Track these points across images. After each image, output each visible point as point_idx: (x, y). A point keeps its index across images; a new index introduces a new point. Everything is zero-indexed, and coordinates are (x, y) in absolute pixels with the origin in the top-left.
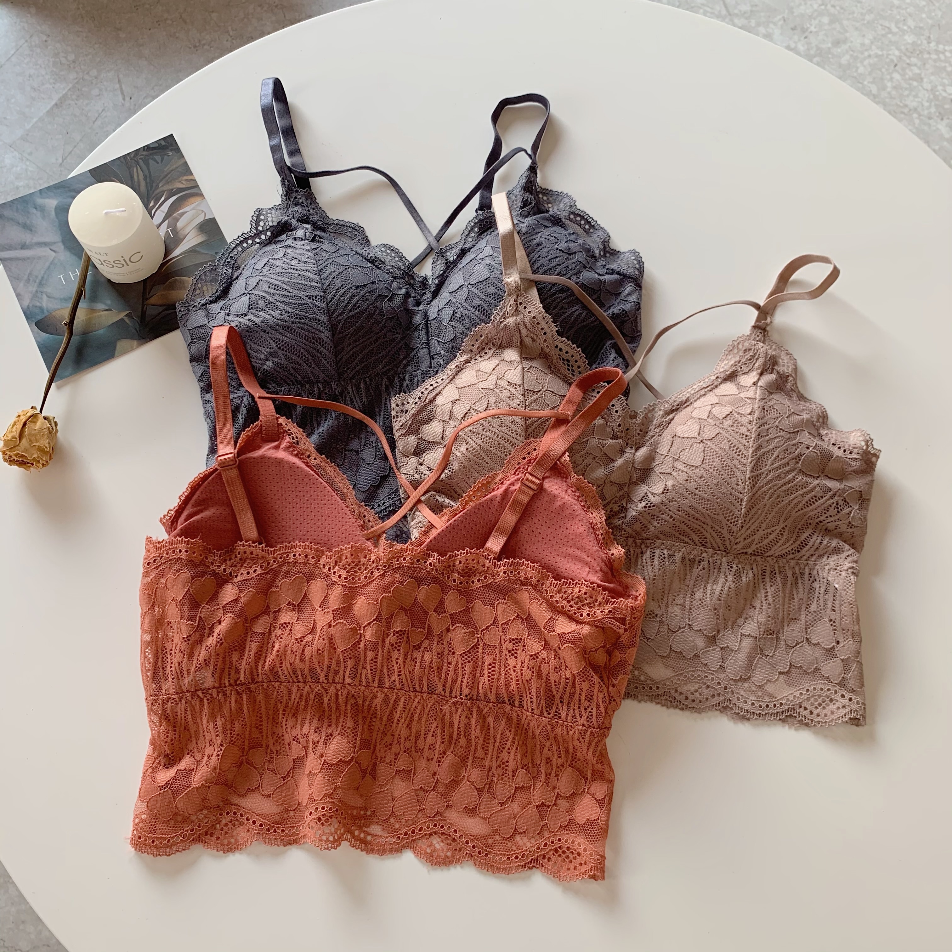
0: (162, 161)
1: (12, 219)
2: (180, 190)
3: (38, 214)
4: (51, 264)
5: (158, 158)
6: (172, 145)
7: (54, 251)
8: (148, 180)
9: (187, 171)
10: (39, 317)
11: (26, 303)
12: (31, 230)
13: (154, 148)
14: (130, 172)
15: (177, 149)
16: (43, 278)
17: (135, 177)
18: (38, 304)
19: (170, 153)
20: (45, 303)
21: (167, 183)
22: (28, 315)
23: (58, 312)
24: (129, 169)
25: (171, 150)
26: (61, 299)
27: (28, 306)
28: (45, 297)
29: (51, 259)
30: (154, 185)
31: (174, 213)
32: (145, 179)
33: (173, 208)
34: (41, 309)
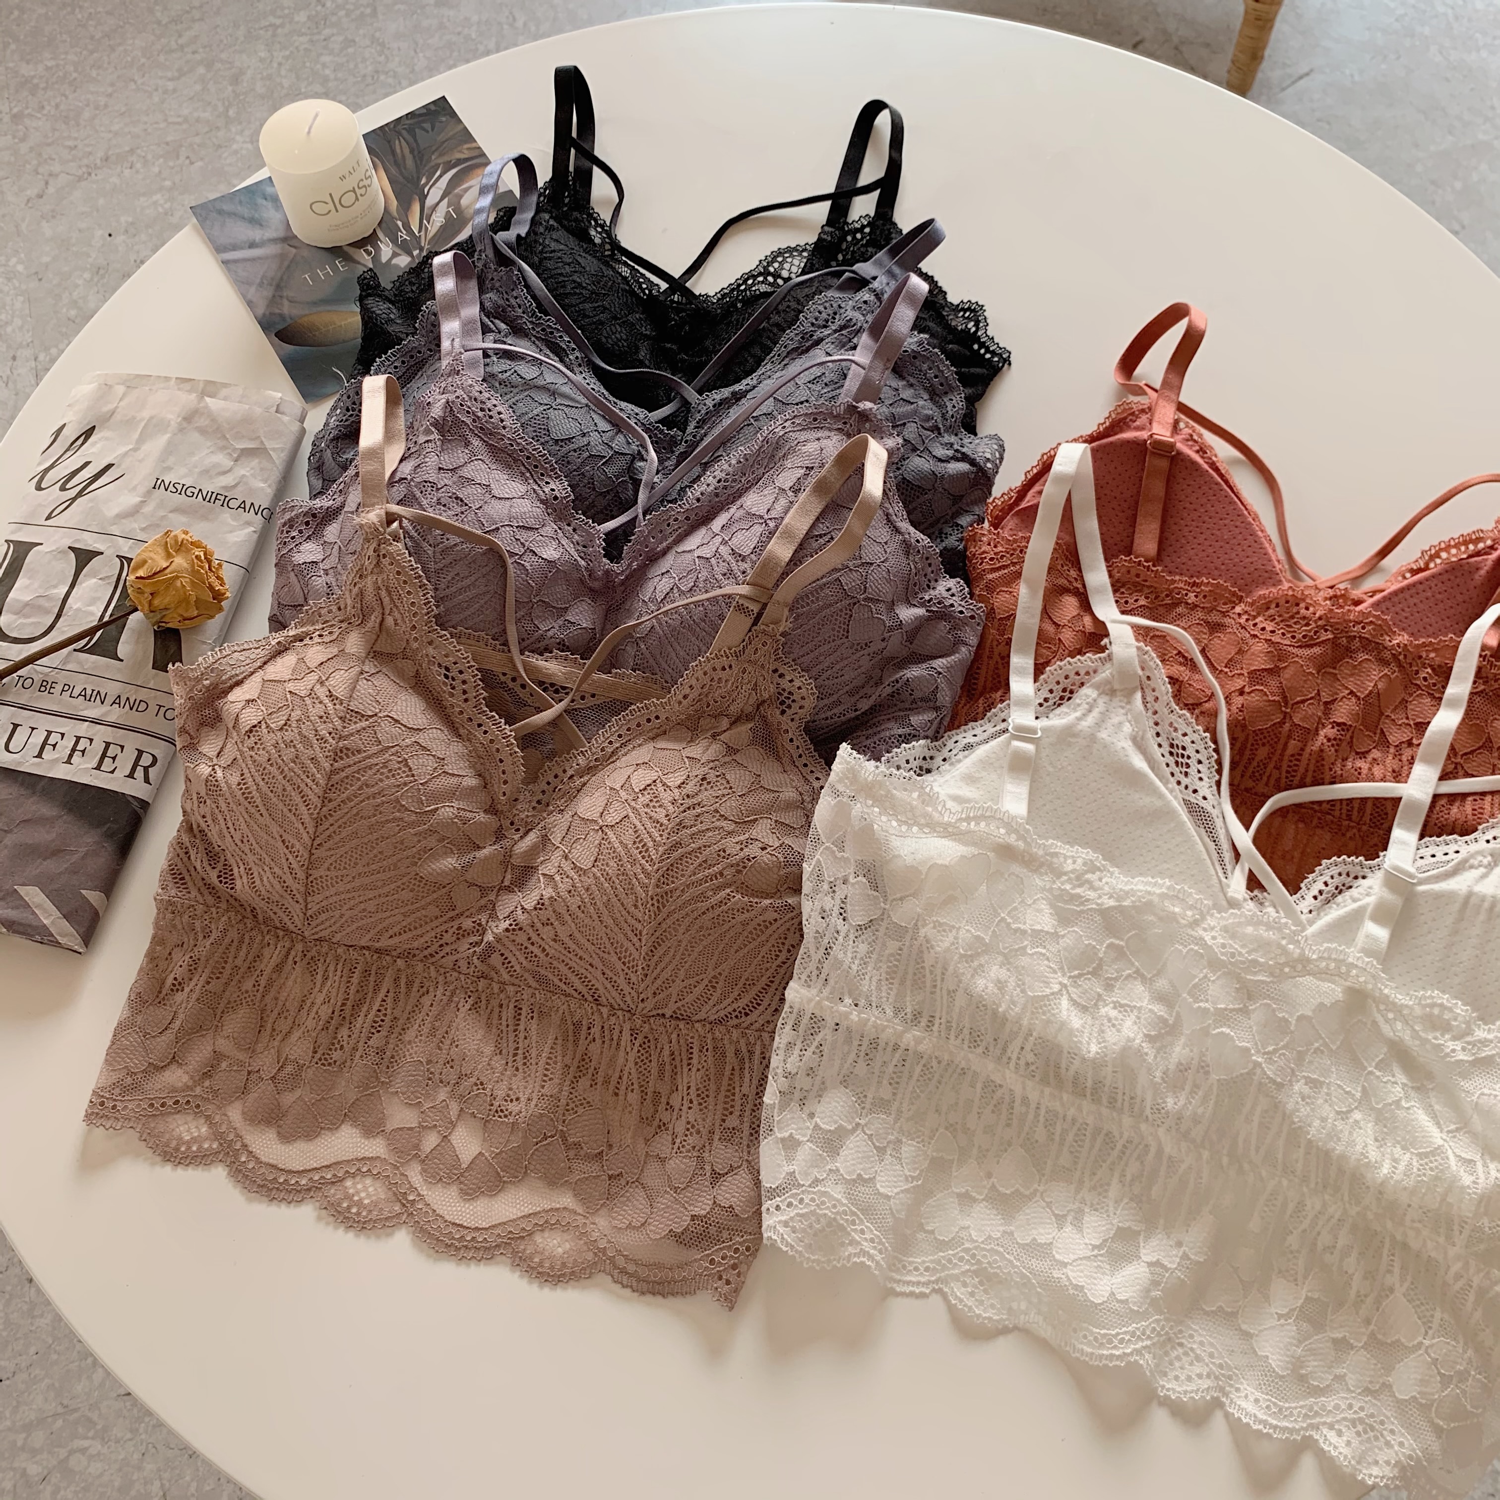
0: (433, 130)
1: (235, 214)
2: (459, 162)
3: (269, 205)
4: (291, 262)
5: (427, 126)
6: (444, 109)
7: (295, 247)
8: (416, 152)
9: (467, 137)
10: (280, 327)
11: (261, 311)
12: (261, 225)
13: (420, 115)
14: (391, 147)
15: (453, 114)
16: (281, 279)
17: (398, 151)
18: (277, 311)
19: (444, 119)
20: (286, 309)
21: (441, 155)
22: (266, 325)
23: (306, 319)
24: (389, 142)
25: (445, 115)
26: (308, 303)
27: (264, 315)
28: (286, 303)
29: (291, 256)
30: (425, 158)
31: (454, 189)
32: (412, 151)
33: (453, 183)
34: (282, 317)
